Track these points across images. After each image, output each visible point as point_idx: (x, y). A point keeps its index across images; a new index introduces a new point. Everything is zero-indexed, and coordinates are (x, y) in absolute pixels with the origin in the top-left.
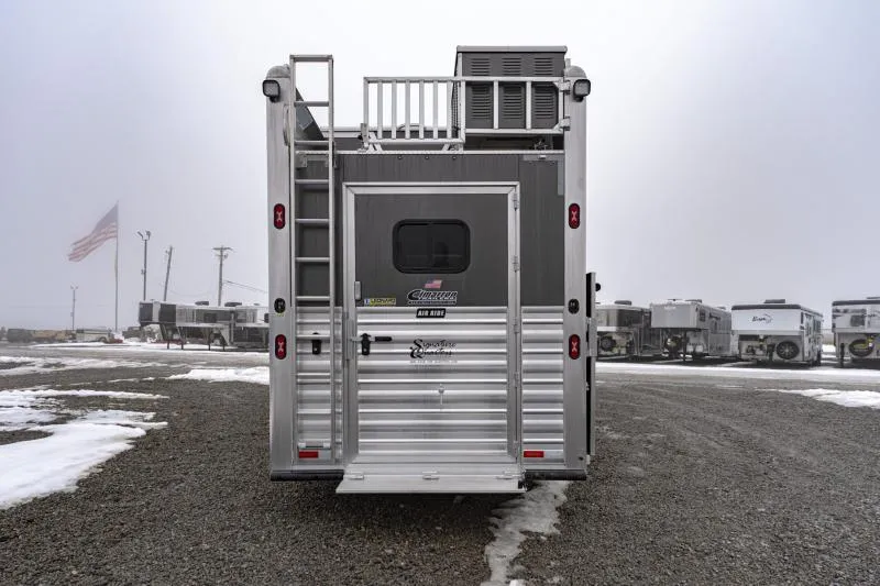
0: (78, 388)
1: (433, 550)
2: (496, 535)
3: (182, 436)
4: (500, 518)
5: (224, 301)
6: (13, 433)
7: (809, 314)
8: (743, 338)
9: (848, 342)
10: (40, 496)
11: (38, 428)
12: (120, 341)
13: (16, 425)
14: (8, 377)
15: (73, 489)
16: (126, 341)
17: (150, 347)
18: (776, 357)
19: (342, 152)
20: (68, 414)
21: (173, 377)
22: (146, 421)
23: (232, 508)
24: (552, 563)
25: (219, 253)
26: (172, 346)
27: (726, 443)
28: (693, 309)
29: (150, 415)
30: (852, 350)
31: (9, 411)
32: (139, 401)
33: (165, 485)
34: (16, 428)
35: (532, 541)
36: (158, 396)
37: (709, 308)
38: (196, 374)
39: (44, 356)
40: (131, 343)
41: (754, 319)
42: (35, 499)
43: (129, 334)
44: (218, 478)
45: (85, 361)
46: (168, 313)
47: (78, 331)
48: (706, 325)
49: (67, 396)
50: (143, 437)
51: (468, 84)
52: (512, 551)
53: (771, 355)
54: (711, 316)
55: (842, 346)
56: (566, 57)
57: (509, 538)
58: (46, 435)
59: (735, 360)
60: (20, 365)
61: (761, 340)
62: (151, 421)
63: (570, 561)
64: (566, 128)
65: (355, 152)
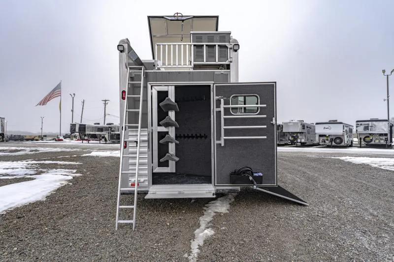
0: (45, 160)
1: (180, 219)
2: (205, 213)
3: (87, 179)
4: (207, 207)
5: (106, 123)
6: (20, 179)
7: (347, 126)
8: (320, 136)
9: (363, 137)
10: (32, 202)
11: (29, 176)
12: (62, 140)
13: (20, 175)
14: (15, 156)
15: (45, 199)
16: (64, 140)
17: (74, 142)
18: (334, 144)
19: (148, 71)
20: (42, 171)
21: (84, 155)
22: (73, 173)
23: (106, 206)
24: (224, 223)
25: (104, 102)
26: (84, 142)
27: (303, 179)
28: (299, 124)
29: (75, 171)
30: (364, 140)
31: (17, 170)
32: (70, 165)
33: (80, 198)
34: (20, 177)
35: (218, 215)
36: (78, 163)
37: (306, 124)
38: (94, 154)
39: (30, 147)
40: (67, 141)
41: (324, 128)
42: (30, 203)
43: (66, 137)
44: (101, 194)
45: (47, 149)
46: (83, 128)
47: (44, 136)
48: (305, 131)
49: (40, 163)
50: (72, 180)
51: (194, 45)
52: (209, 219)
53: (332, 143)
54: (307, 127)
55: (361, 139)
56: (231, 35)
57: (209, 214)
58: (33, 179)
59: (317, 145)
60: (20, 151)
61: (327, 137)
62: (75, 173)
63: (230, 222)
64: (231, 62)
65: (152, 71)
